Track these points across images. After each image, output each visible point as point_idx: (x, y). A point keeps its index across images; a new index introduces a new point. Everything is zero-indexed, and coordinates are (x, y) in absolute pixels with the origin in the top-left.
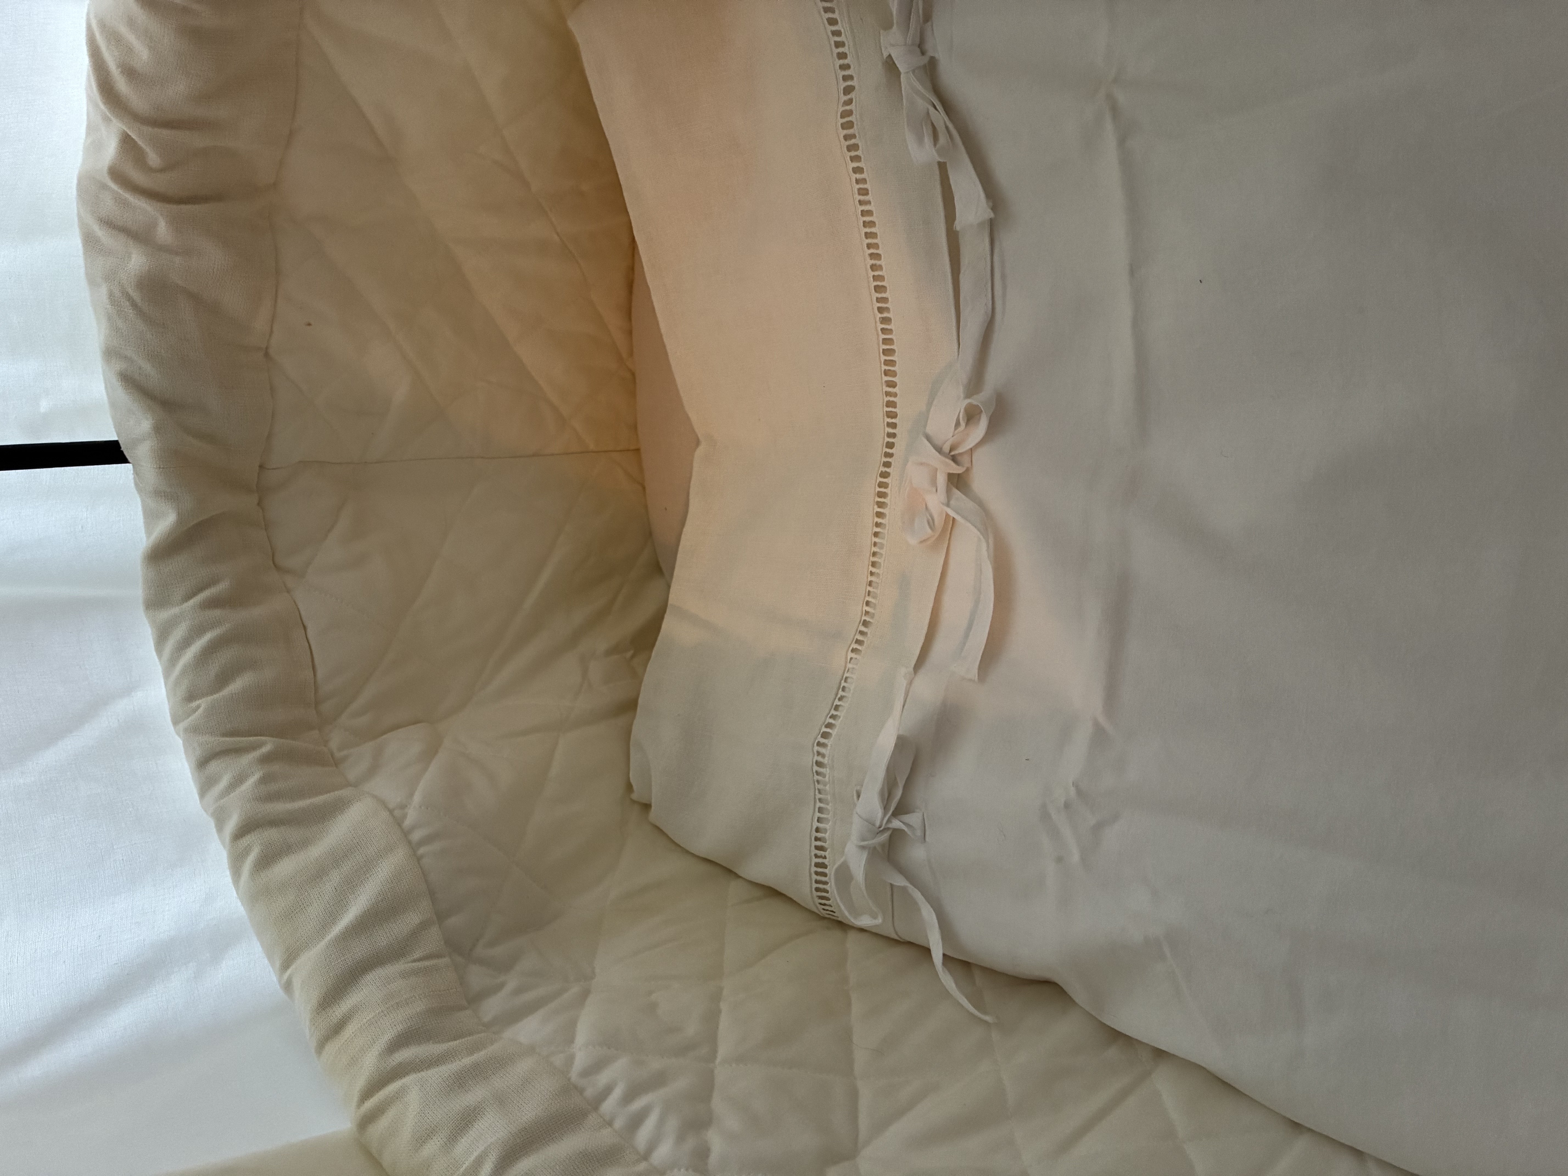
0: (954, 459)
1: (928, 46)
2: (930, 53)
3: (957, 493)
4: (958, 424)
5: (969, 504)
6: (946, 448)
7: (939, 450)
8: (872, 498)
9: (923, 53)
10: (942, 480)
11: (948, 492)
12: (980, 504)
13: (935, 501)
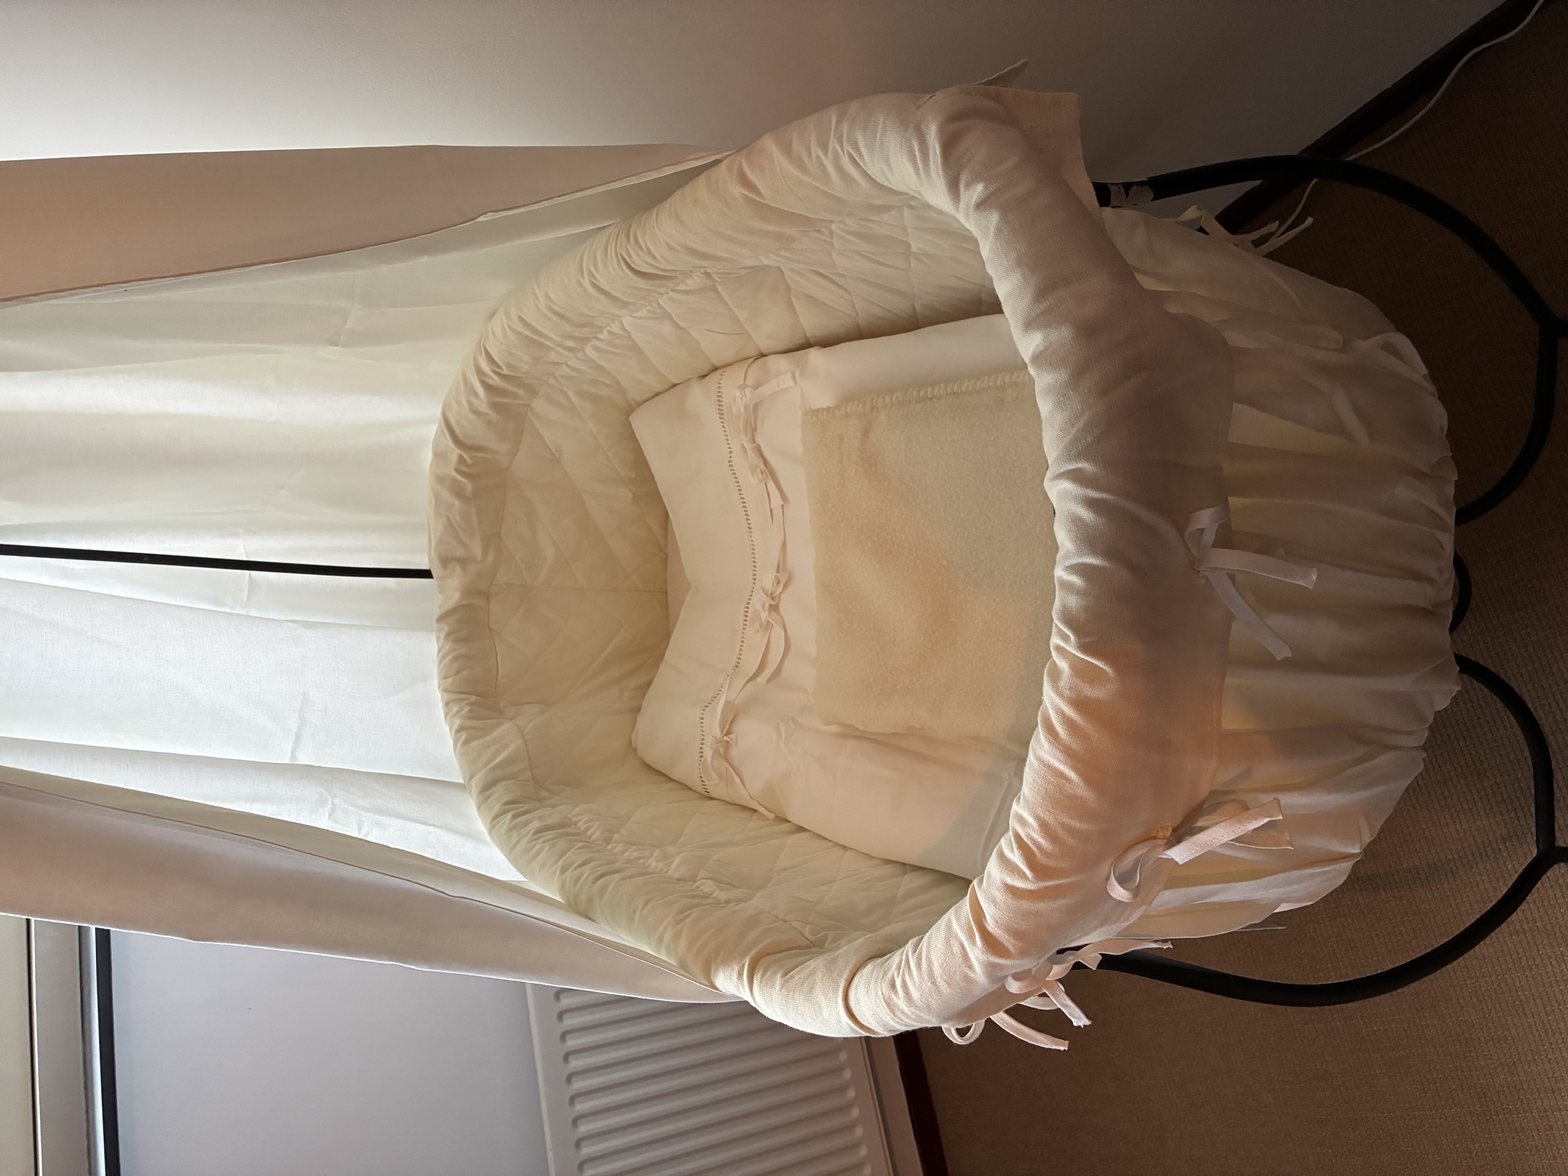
0: (773, 599)
1: (756, 439)
2: (757, 442)
3: (773, 613)
4: (773, 585)
5: (777, 616)
6: (770, 593)
7: (767, 595)
8: (742, 613)
9: (755, 442)
10: (767, 606)
11: (770, 612)
12: (782, 617)
13: (764, 615)
